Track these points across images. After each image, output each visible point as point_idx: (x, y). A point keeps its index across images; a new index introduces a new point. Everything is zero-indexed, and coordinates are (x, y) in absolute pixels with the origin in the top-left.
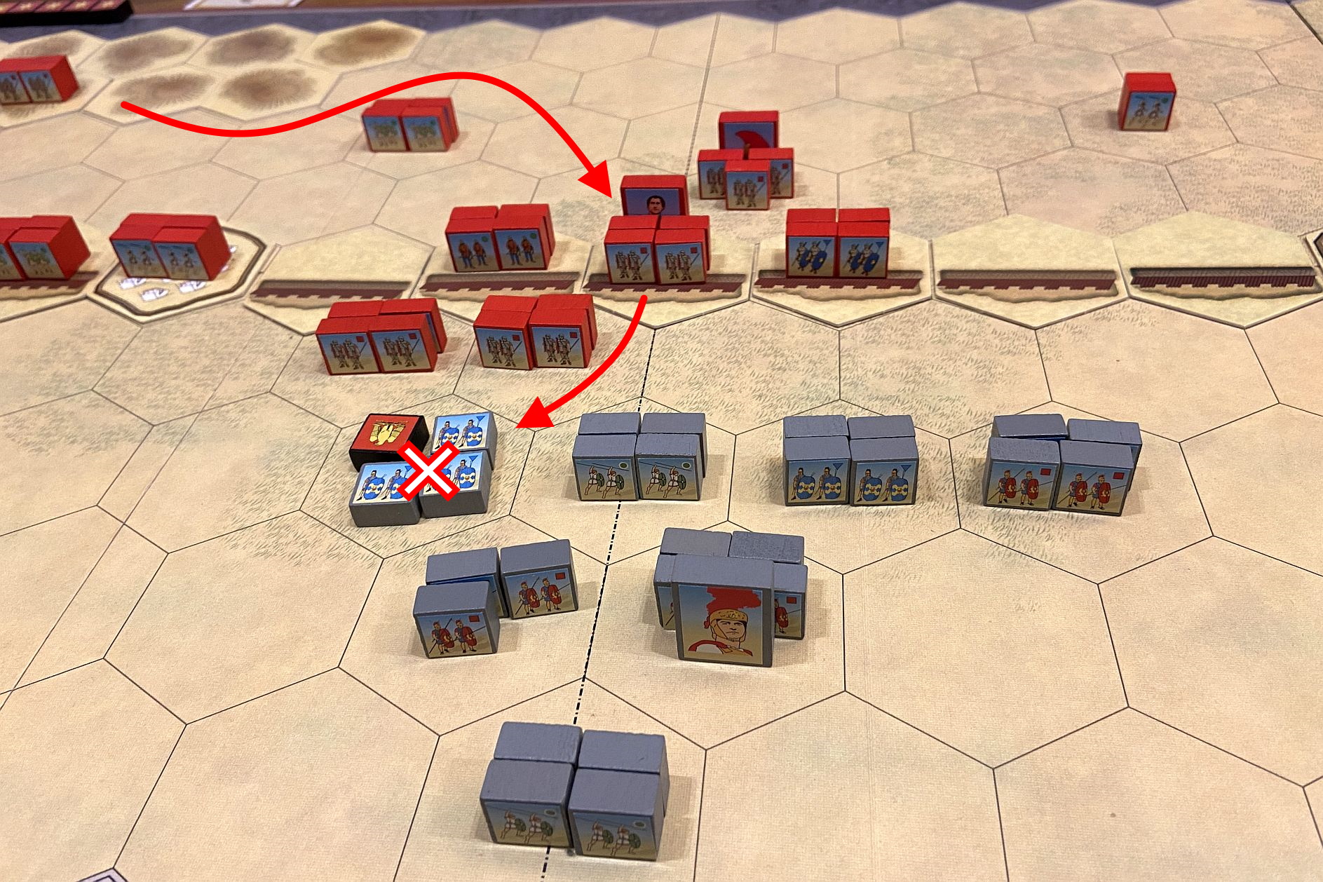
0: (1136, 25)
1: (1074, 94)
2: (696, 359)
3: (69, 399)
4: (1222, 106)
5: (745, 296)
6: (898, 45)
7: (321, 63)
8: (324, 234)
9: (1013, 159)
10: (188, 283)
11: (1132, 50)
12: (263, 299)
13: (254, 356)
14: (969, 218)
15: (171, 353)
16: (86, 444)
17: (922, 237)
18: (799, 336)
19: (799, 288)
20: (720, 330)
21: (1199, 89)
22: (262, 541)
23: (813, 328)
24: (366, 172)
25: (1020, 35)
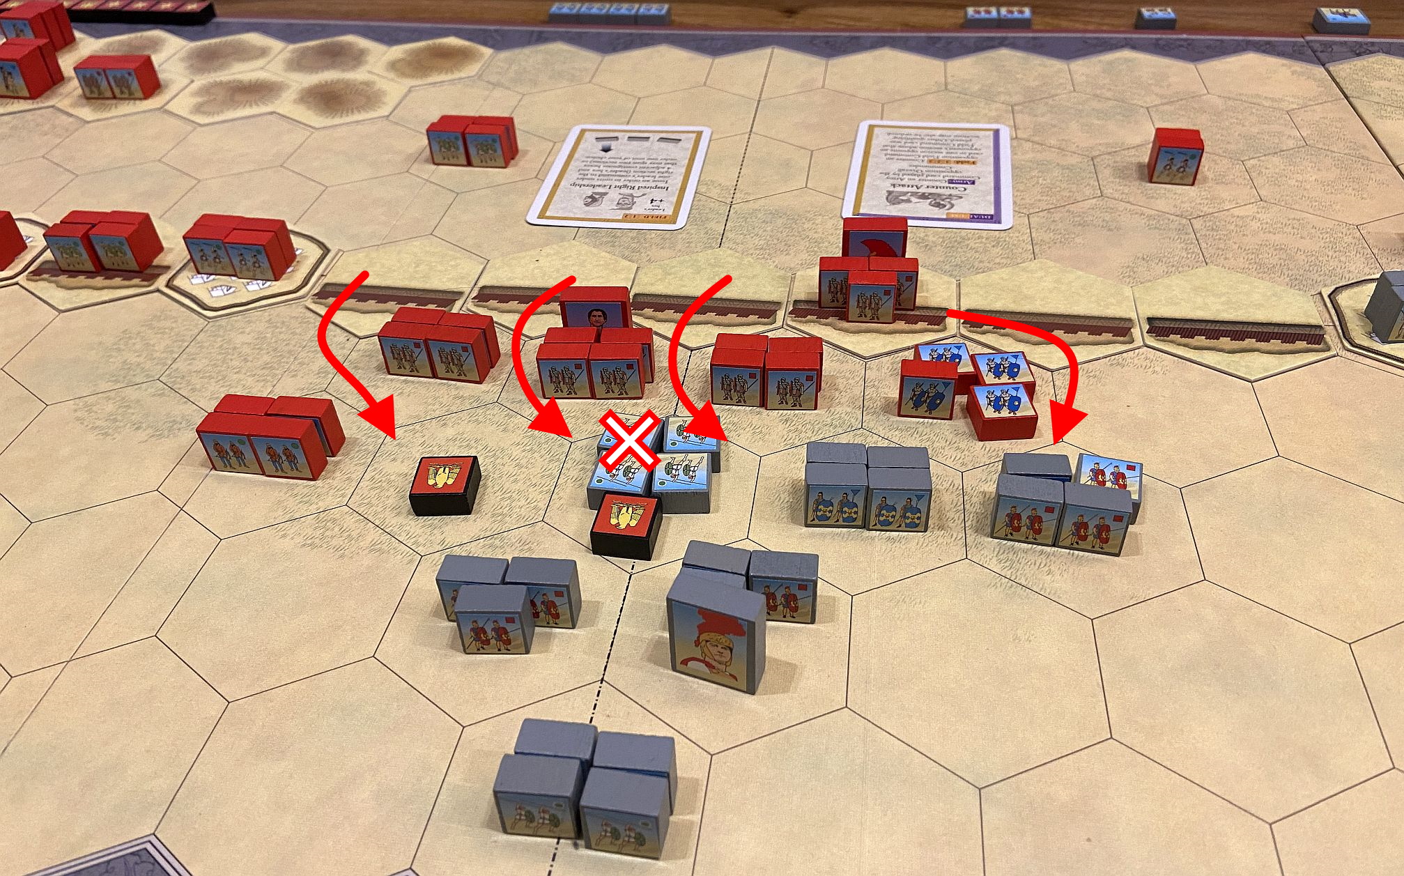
0: (1173, 79)
1: (1107, 145)
3: (136, 386)
4: (1249, 164)
5: (779, 323)
6: (943, 87)
7: (392, 75)
8: (384, 242)
9: (1044, 206)
10: (255, 282)
11: (1167, 104)
12: (323, 301)
13: (312, 356)
14: (997, 260)
15: (235, 348)
16: (150, 431)
17: (951, 275)
19: (830, 320)
21: (1229, 146)
22: (310, 531)
23: (841, 358)
24: (428, 184)
25: (1061, 84)
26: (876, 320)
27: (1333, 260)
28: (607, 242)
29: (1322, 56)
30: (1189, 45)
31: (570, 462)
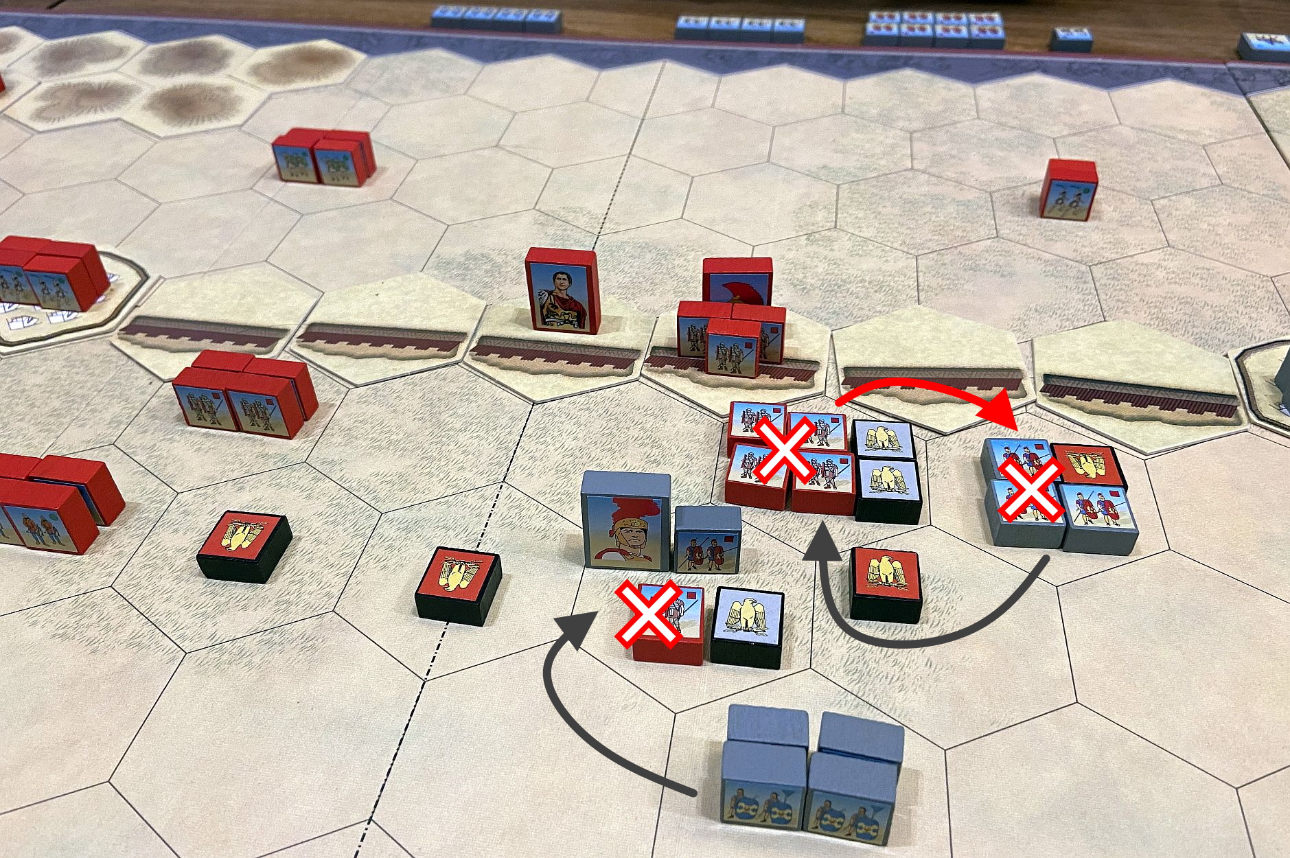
0: (1084, 108)
1: (1008, 179)
2: (570, 443)
4: (1159, 204)
5: (636, 375)
6: (840, 110)
7: (253, 80)
8: (212, 269)
9: (934, 246)
10: (59, 313)
11: (1075, 134)
12: (132, 337)
13: (107, 401)
14: (878, 308)
15: (24, 390)
17: (827, 324)
18: (681, 425)
19: (689, 370)
20: (600, 412)
21: (1138, 184)
22: (64, 619)
23: (697, 418)
24: (272, 203)
25: (964, 110)
26: (737, 374)
27: (1242, 317)
28: (457, 276)
29: (1245, 85)
30: (1104, 69)
31: (377, 538)
